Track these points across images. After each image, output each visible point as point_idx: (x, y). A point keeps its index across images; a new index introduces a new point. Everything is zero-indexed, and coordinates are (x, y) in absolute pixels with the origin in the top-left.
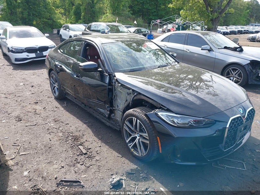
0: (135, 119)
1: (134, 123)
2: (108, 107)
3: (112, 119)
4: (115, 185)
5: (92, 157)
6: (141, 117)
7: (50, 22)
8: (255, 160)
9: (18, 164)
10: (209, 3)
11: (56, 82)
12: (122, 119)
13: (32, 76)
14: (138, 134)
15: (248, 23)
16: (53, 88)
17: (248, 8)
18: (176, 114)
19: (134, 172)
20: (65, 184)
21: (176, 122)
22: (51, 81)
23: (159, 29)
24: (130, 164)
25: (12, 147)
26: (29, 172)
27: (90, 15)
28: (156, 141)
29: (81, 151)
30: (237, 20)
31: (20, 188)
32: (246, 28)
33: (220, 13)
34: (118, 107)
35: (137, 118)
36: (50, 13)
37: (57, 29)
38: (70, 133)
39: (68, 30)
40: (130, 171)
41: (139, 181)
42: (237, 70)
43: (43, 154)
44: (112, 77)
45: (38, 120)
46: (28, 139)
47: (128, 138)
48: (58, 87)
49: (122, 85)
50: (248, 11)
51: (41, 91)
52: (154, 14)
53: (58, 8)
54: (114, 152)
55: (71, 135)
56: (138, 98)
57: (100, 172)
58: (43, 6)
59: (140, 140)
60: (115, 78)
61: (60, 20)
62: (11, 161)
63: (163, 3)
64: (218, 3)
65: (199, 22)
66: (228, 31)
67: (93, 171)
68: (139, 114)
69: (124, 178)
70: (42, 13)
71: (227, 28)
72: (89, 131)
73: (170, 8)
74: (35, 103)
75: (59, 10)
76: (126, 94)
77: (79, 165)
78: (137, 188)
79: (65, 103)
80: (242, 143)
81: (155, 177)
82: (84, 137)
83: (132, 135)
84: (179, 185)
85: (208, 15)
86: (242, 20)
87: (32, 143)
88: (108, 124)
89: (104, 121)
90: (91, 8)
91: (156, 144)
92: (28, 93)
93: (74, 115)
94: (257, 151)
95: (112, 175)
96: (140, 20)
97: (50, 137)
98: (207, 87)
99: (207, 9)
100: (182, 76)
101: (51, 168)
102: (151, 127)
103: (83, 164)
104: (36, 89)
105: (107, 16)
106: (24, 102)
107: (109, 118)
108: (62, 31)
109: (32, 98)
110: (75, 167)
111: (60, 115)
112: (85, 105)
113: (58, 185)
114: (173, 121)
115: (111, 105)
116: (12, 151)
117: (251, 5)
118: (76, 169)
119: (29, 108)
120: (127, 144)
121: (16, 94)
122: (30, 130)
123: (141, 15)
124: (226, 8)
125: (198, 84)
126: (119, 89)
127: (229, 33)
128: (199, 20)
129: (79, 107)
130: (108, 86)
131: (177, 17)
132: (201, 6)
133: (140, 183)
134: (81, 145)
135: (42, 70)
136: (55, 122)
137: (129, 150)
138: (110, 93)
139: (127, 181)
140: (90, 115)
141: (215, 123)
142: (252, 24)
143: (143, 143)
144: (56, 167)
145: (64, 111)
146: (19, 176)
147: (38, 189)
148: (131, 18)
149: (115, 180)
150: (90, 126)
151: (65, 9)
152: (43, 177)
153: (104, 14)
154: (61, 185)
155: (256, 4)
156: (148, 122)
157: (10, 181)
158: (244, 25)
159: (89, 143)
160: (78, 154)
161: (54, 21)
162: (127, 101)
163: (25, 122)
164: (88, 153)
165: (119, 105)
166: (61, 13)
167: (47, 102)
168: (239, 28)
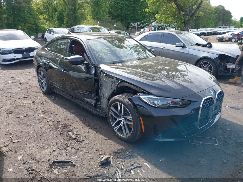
0: (119, 104)
1: (119, 108)
2: (94, 96)
3: (98, 107)
4: (104, 162)
5: (81, 141)
6: (125, 102)
7: (35, 27)
8: (226, 136)
9: (11, 150)
10: (181, 7)
11: (44, 77)
12: (107, 106)
13: (19, 75)
14: (122, 117)
15: (216, 26)
16: (41, 84)
17: (216, 13)
18: (156, 96)
19: (121, 152)
20: (57, 164)
21: (156, 103)
22: (39, 77)
23: (136, 32)
24: (116, 145)
25: (5, 136)
26: (23, 156)
27: (72, 20)
28: (139, 122)
29: (71, 136)
30: (206, 23)
31: (15, 170)
32: (215, 30)
33: (191, 16)
34: (103, 96)
35: (122, 102)
36: (35, 19)
37: (41, 33)
38: (59, 122)
39: (52, 33)
40: (117, 151)
41: (126, 159)
42: (208, 63)
43: (35, 141)
44: (97, 68)
45: (28, 112)
46: (20, 128)
47: (114, 122)
48: (46, 82)
49: (107, 75)
50: (216, 15)
51: (29, 88)
52: (132, 18)
53: (42, 14)
54: (101, 136)
55: (60, 123)
56: (122, 85)
57: (90, 153)
58: (28, 12)
59: (125, 123)
60: (100, 69)
61: (44, 25)
62: (5, 148)
63: (140, 8)
64: (189, 7)
65: (173, 24)
66: (199, 33)
67: (83, 152)
68: (123, 99)
69: (111, 156)
70: (27, 19)
71: (198, 30)
72: (77, 119)
73: (146, 12)
74: (24, 98)
75: (43, 16)
76: (111, 83)
77: (69, 149)
78: (123, 164)
79: (53, 97)
80: (214, 122)
81: (139, 154)
82: (72, 125)
83: (117, 119)
84: (161, 160)
85: (181, 18)
86: (210, 23)
87: (24, 132)
88: (94, 112)
89: (90, 110)
90: (74, 13)
91: (139, 124)
92: (17, 90)
93: (62, 107)
94: (227, 129)
95: (100, 155)
96: (119, 23)
97: (41, 126)
98: (182, 76)
99: (180, 13)
100: (159, 67)
101: (44, 152)
102: (134, 110)
103: (73, 147)
104: (24, 86)
105: (88, 21)
106: (13, 98)
107: (96, 106)
108: (47, 35)
109: (21, 94)
110: (66, 150)
111: (49, 107)
112: (72, 97)
113: (51, 165)
114: (153, 103)
115: (97, 94)
116: (5, 139)
117: (218, 10)
118: (67, 152)
119: (19, 102)
120: (112, 128)
121: (6, 91)
122: (21, 121)
123: (120, 19)
124: (196, 12)
125: (174, 73)
126: (104, 78)
127: (199, 34)
128: (173, 23)
129: (67, 100)
130: (94, 77)
131: (153, 20)
132: (174, 10)
133: (126, 161)
134: (70, 131)
135: (29, 69)
136: (45, 113)
137: (115, 133)
138: (96, 83)
139: (115, 159)
140: (77, 106)
141: (190, 103)
142: (220, 26)
143: (128, 125)
144: (48, 151)
145: (53, 104)
146: (13, 160)
147: (33, 170)
148: (110, 23)
149: (104, 158)
150: (78, 115)
151: (48, 15)
152: (36, 160)
153: (86, 19)
154: (54, 166)
155: (222, 9)
156: (132, 105)
157: (5, 165)
158: (213, 28)
159: (78, 129)
160: (68, 139)
161: (38, 26)
162: (111, 89)
163: (15, 114)
164: (77, 138)
165: (104, 94)
166: (45, 19)
167: (36, 97)
168: (209, 30)
